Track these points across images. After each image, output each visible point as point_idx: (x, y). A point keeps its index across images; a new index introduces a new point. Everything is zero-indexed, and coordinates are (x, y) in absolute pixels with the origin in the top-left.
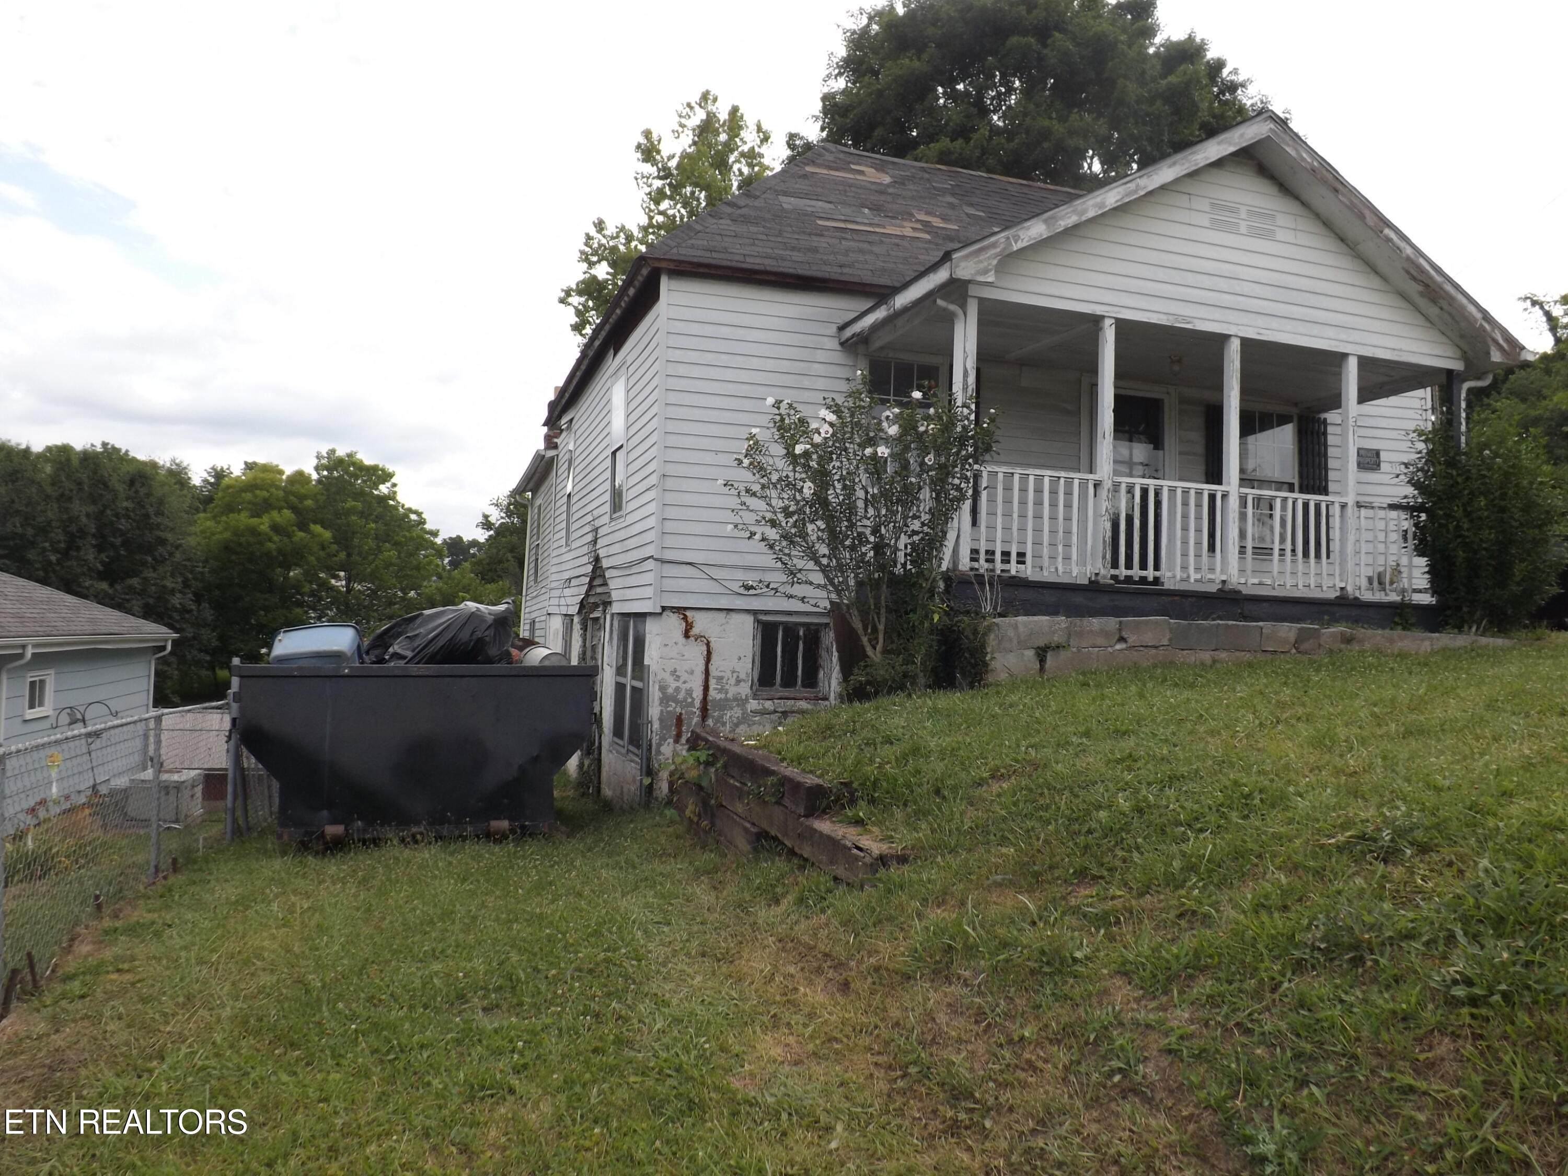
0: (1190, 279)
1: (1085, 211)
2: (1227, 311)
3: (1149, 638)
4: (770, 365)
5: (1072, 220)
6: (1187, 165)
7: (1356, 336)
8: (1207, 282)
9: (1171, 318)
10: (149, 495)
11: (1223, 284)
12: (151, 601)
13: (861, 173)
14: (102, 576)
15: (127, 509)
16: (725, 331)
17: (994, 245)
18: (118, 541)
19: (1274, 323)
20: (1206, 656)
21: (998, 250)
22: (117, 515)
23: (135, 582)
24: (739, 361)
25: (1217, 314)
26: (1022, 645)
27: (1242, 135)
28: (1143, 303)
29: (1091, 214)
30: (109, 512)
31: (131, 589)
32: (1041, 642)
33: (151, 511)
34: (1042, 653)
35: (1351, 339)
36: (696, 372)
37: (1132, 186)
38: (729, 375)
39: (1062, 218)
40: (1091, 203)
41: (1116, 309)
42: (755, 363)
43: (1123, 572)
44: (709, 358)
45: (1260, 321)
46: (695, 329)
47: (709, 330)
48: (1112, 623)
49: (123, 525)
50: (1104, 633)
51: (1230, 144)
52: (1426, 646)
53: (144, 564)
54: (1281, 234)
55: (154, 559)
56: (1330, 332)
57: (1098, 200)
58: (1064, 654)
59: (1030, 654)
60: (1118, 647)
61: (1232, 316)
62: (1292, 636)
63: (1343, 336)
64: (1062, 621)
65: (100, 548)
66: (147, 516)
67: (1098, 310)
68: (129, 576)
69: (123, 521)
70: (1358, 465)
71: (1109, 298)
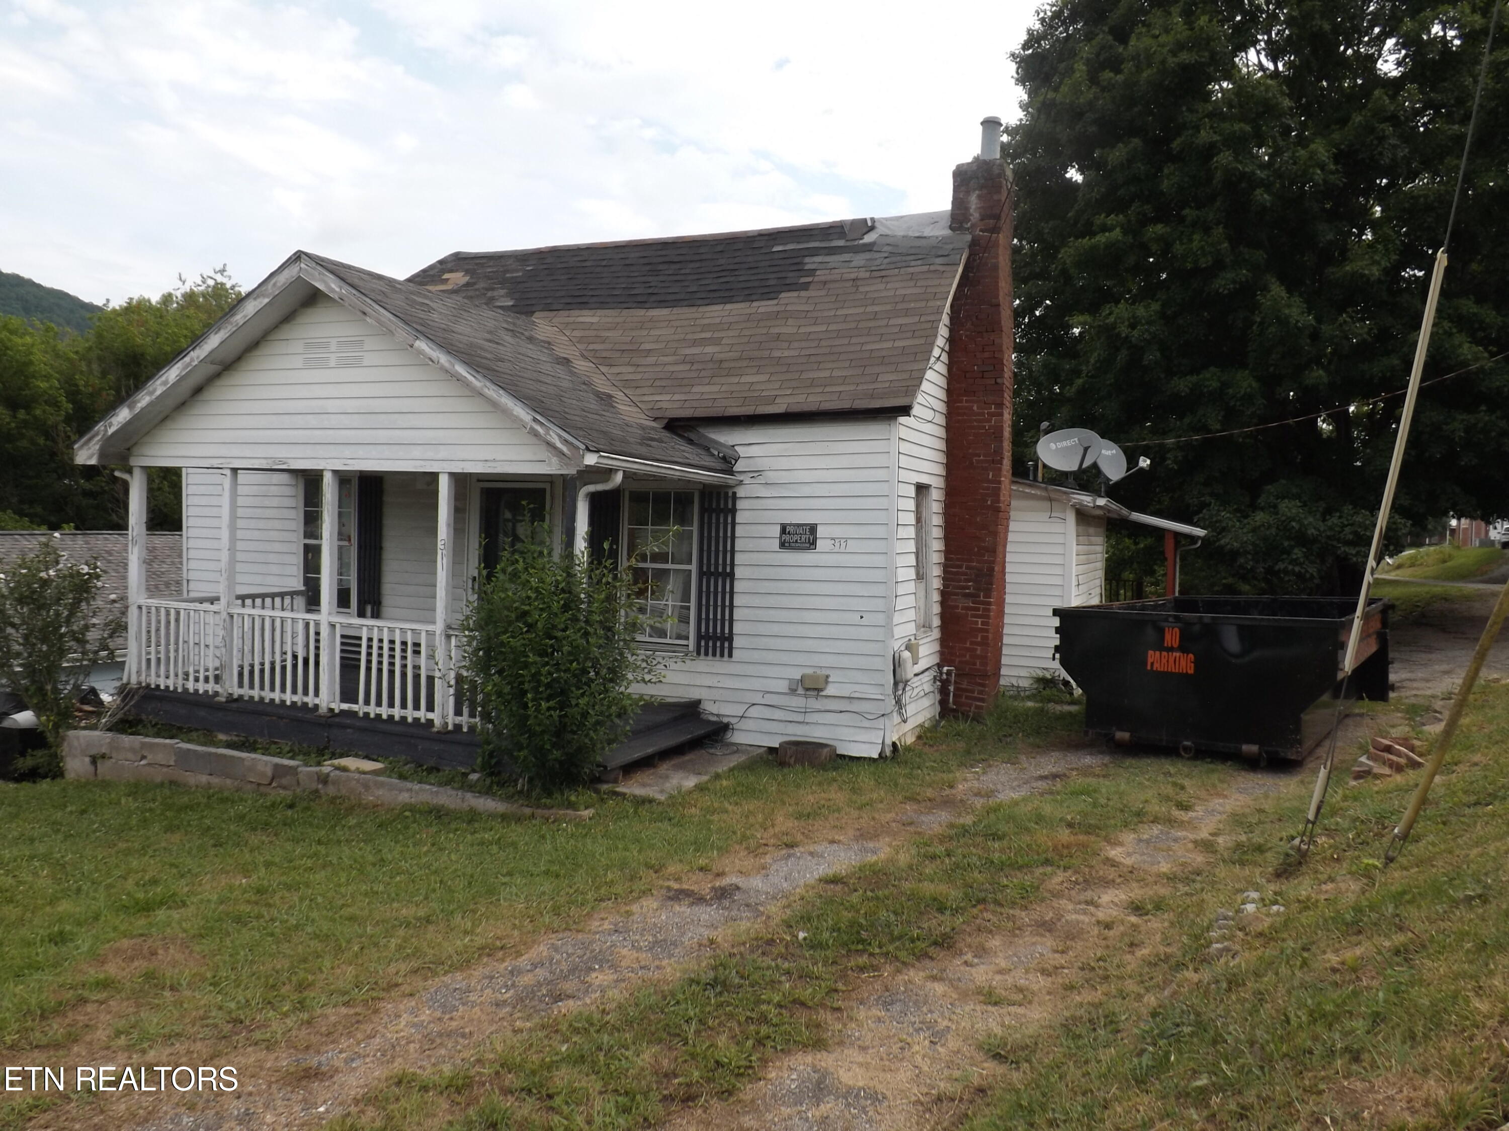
0: (286, 421)
1: (155, 390)
2: (318, 447)
3: (160, 757)
6: (229, 327)
7: (443, 453)
8: (299, 421)
9: (270, 461)
11: (313, 421)
17: (97, 434)
19: (361, 452)
21: (99, 437)
25: (309, 451)
26: (83, 754)
27: (275, 284)
32: (94, 752)
34: (94, 761)
35: (440, 456)
37: (187, 359)
39: (139, 401)
40: (159, 382)
41: (228, 460)
45: (348, 452)
48: (138, 741)
50: (132, 751)
51: (264, 296)
54: (369, 359)
56: (417, 452)
57: (164, 378)
58: (107, 764)
59: (86, 761)
60: (142, 763)
61: (321, 451)
63: (430, 454)
64: (108, 736)
67: (215, 463)
70: (783, 545)
71: (224, 451)
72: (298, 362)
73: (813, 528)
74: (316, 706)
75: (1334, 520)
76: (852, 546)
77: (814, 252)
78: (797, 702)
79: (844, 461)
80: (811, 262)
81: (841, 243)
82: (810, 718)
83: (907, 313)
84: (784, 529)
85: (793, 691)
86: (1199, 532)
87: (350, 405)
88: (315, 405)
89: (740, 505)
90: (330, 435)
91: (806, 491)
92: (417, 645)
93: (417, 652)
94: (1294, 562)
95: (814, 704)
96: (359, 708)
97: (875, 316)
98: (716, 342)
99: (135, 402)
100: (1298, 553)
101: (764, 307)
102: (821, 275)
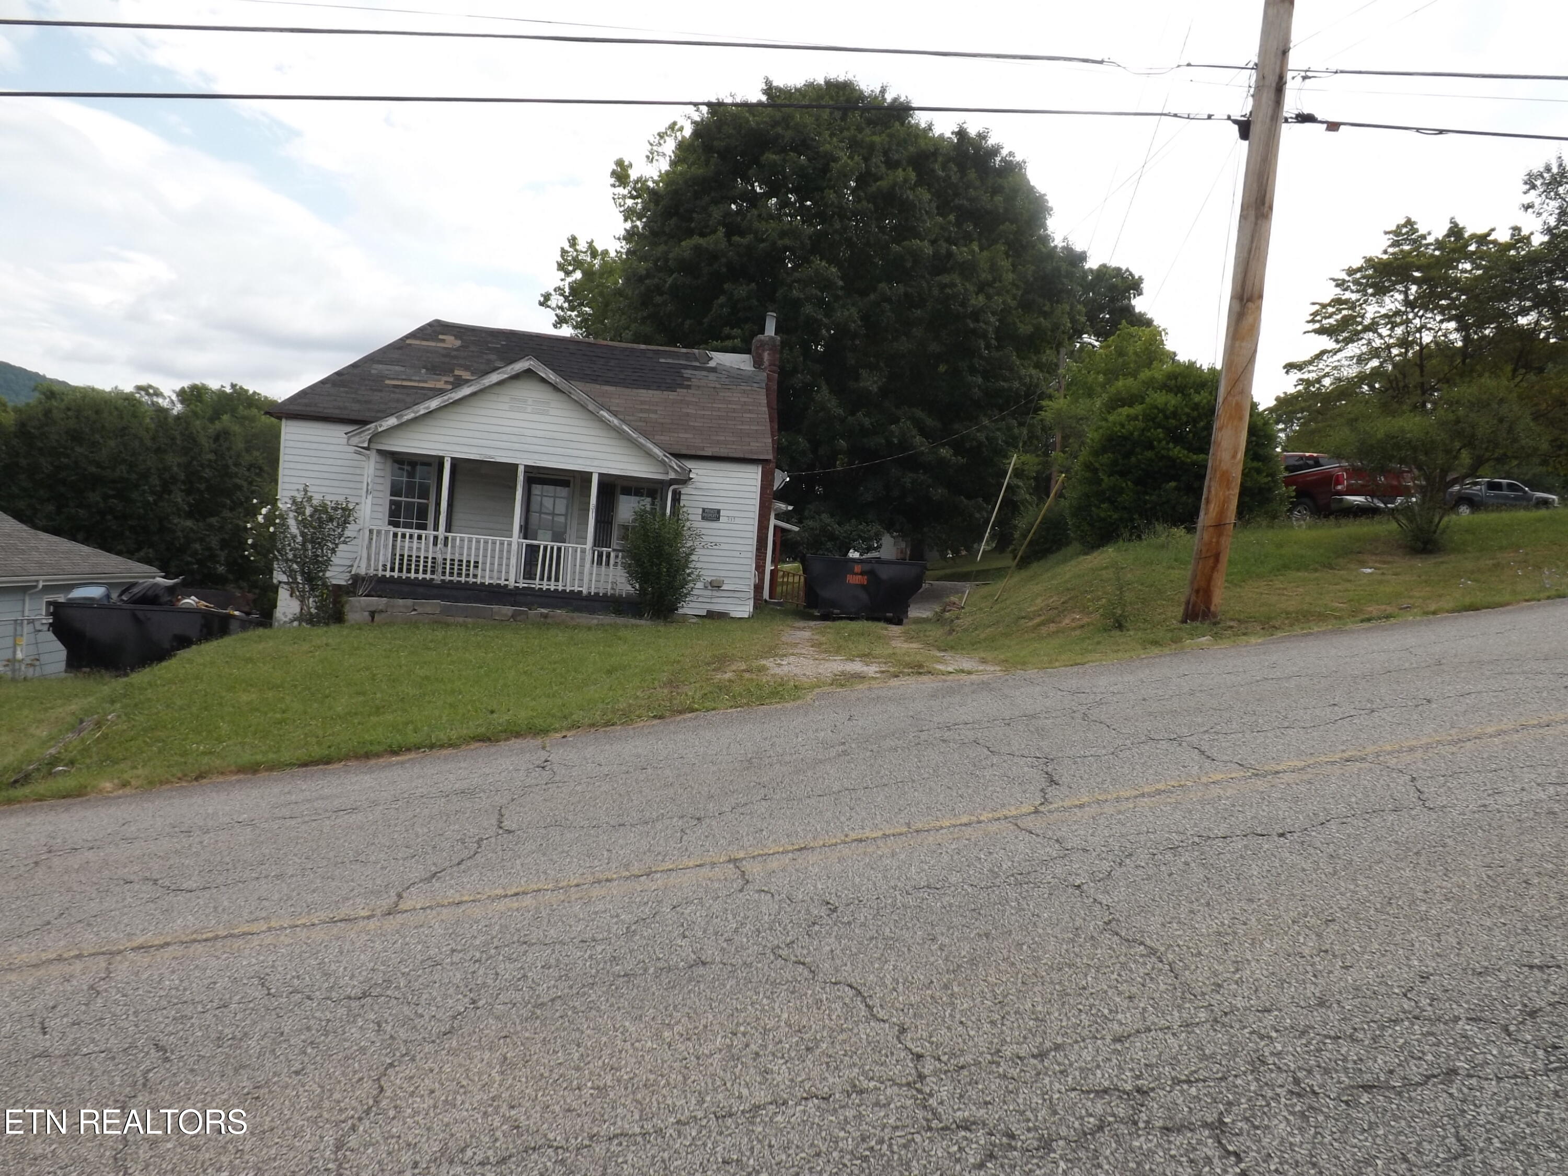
0: (495, 436)
1: (419, 411)
2: (517, 452)
3: (429, 610)
4: (339, 462)
5: (412, 416)
7: (596, 463)
8: (505, 437)
9: (482, 456)
10: (229, 449)
11: (514, 439)
12: (227, 537)
13: (443, 341)
14: (189, 515)
15: (210, 461)
16: (315, 446)
17: (369, 429)
18: (203, 486)
19: (545, 457)
20: (461, 620)
21: (371, 431)
22: (202, 465)
23: (213, 520)
24: (322, 461)
25: (510, 454)
26: (363, 610)
28: (465, 449)
29: (422, 412)
30: (195, 463)
31: (211, 527)
32: (372, 609)
33: (230, 462)
34: (373, 614)
36: (299, 466)
38: (316, 468)
39: (406, 415)
40: (423, 407)
41: (449, 453)
42: (331, 461)
43: (448, 578)
44: (307, 459)
45: (536, 456)
46: (299, 445)
47: (306, 445)
48: (410, 602)
49: (207, 473)
50: (406, 607)
51: (504, 373)
52: (595, 621)
53: (224, 506)
54: (552, 412)
55: (233, 501)
56: (580, 461)
57: (427, 406)
58: (383, 615)
59: (367, 614)
61: (518, 454)
62: (510, 614)
63: (588, 463)
64: (384, 600)
65: (188, 492)
66: (226, 466)
67: (441, 454)
68: (212, 516)
69: (207, 470)
70: (703, 518)
71: (448, 447)
72: (506, 407)
73: (719, 511)
74: (506, 586)
75: (847, 527)
76: (737, 521)
77: (686, 367)
78: (708, 593)
79: (735, 481)
80: (687, 373)
81: (697, 364)
82: (714, 600)
83: (750, 411)
84: (704, 510)
85: (706, 587)
86: (796, 529)
87: (539, 433)
88: (516, 431)
89: (682, 497)
90: (526, 447)
91: (716, 493)
92: (476, 562)
93: (476, 567)
94: (827, 550)
95: (715, 593)
96: (536, 584)
97: (734, 411)
98: (655, 412)
99: (402, 416)
100: (829, 545)
101: (672, 395)
102: (695, 382)
